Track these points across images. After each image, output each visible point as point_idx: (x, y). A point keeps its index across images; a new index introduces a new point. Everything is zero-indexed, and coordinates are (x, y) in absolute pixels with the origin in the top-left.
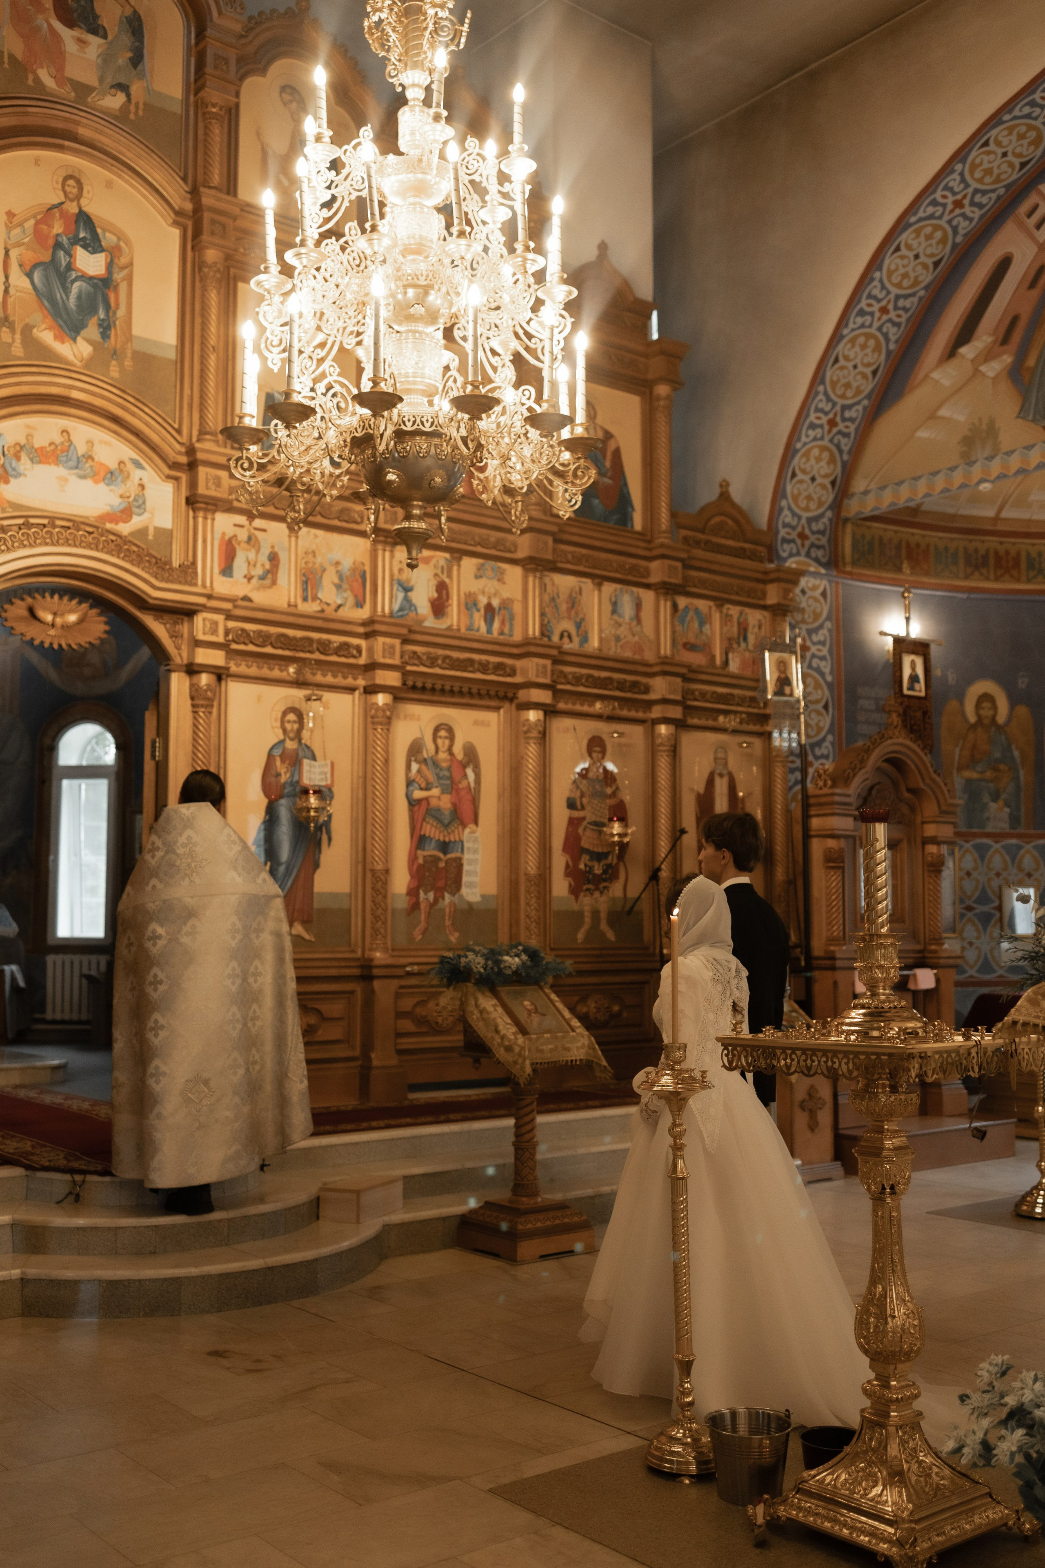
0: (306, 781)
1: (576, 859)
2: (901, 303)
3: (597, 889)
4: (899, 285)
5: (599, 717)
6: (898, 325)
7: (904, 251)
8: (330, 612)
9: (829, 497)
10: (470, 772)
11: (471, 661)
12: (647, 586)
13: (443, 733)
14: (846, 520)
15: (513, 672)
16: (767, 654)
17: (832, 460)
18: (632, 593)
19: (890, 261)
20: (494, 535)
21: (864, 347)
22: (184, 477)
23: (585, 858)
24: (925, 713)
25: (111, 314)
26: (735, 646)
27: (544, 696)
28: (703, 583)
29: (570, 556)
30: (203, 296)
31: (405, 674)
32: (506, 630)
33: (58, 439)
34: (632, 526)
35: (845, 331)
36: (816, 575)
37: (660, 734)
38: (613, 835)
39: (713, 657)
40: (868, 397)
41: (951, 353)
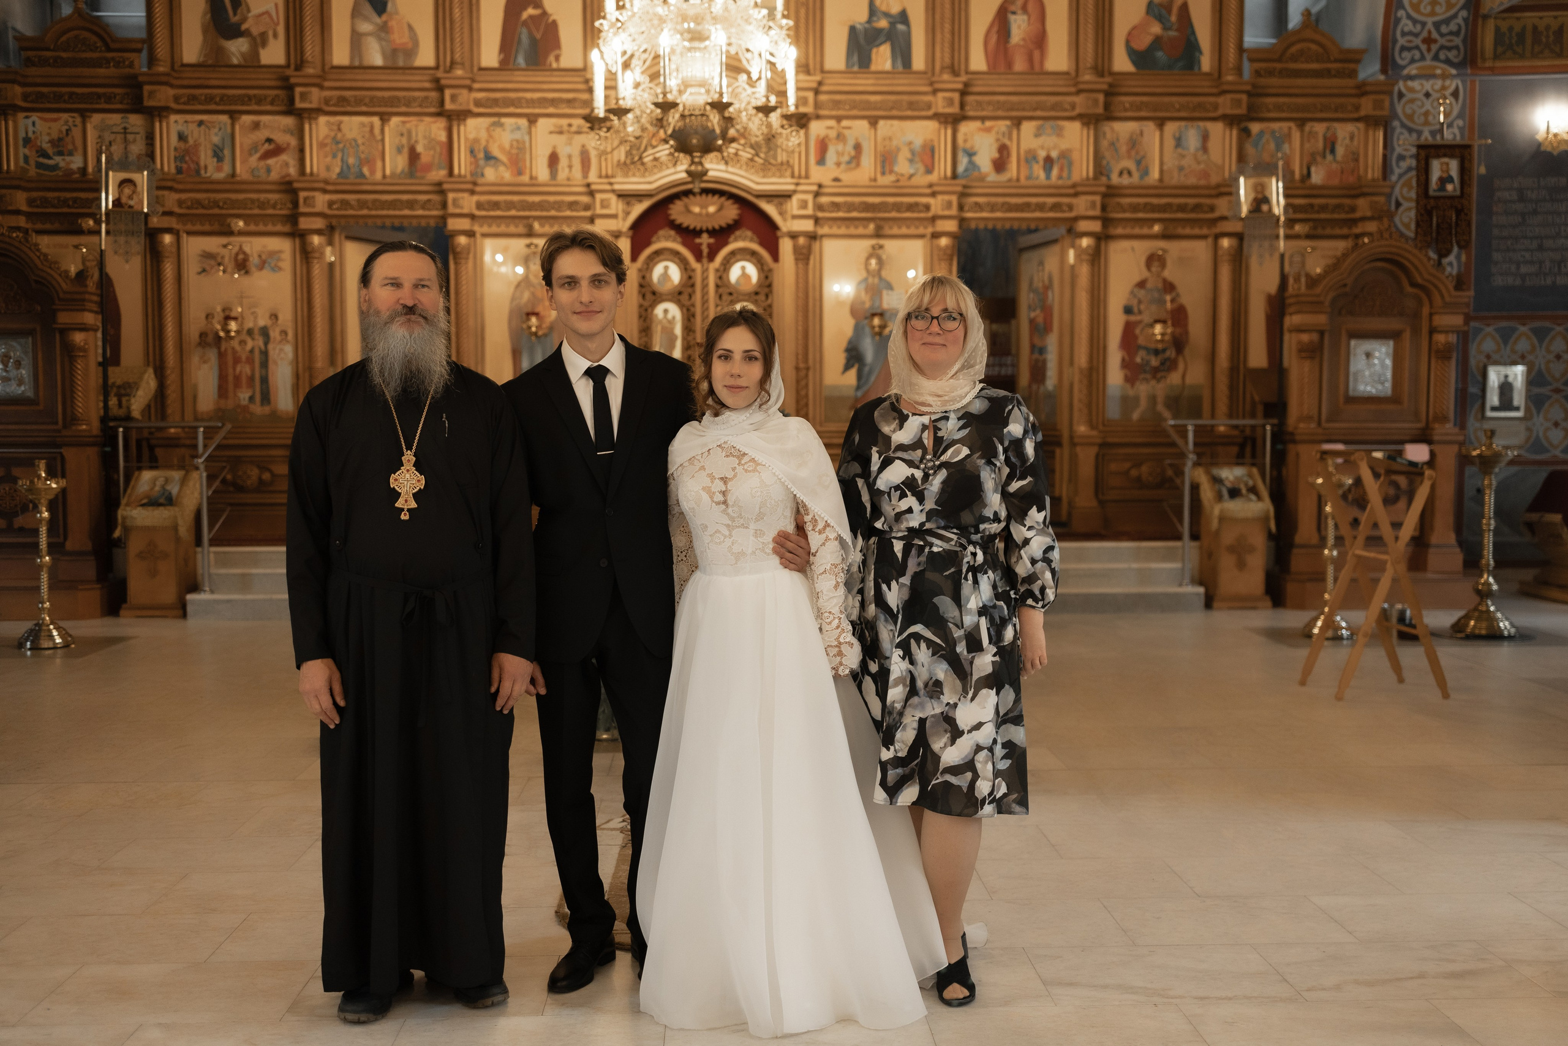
0: (885, 306)
1: (1131, 355)
3: (1154, 377)
5: (1156, 237)
8: (903, 181)
11: (1028, 204)
12: (1214, 119)
15: (1068, 209)
18: (1198, 127)
20: (1052, 100)
23: (1142, 354)
26: (1319, 159)
29: (1127, 105)
32: (1065, 174)
34: (1200, 68)
37: (1222, 248)
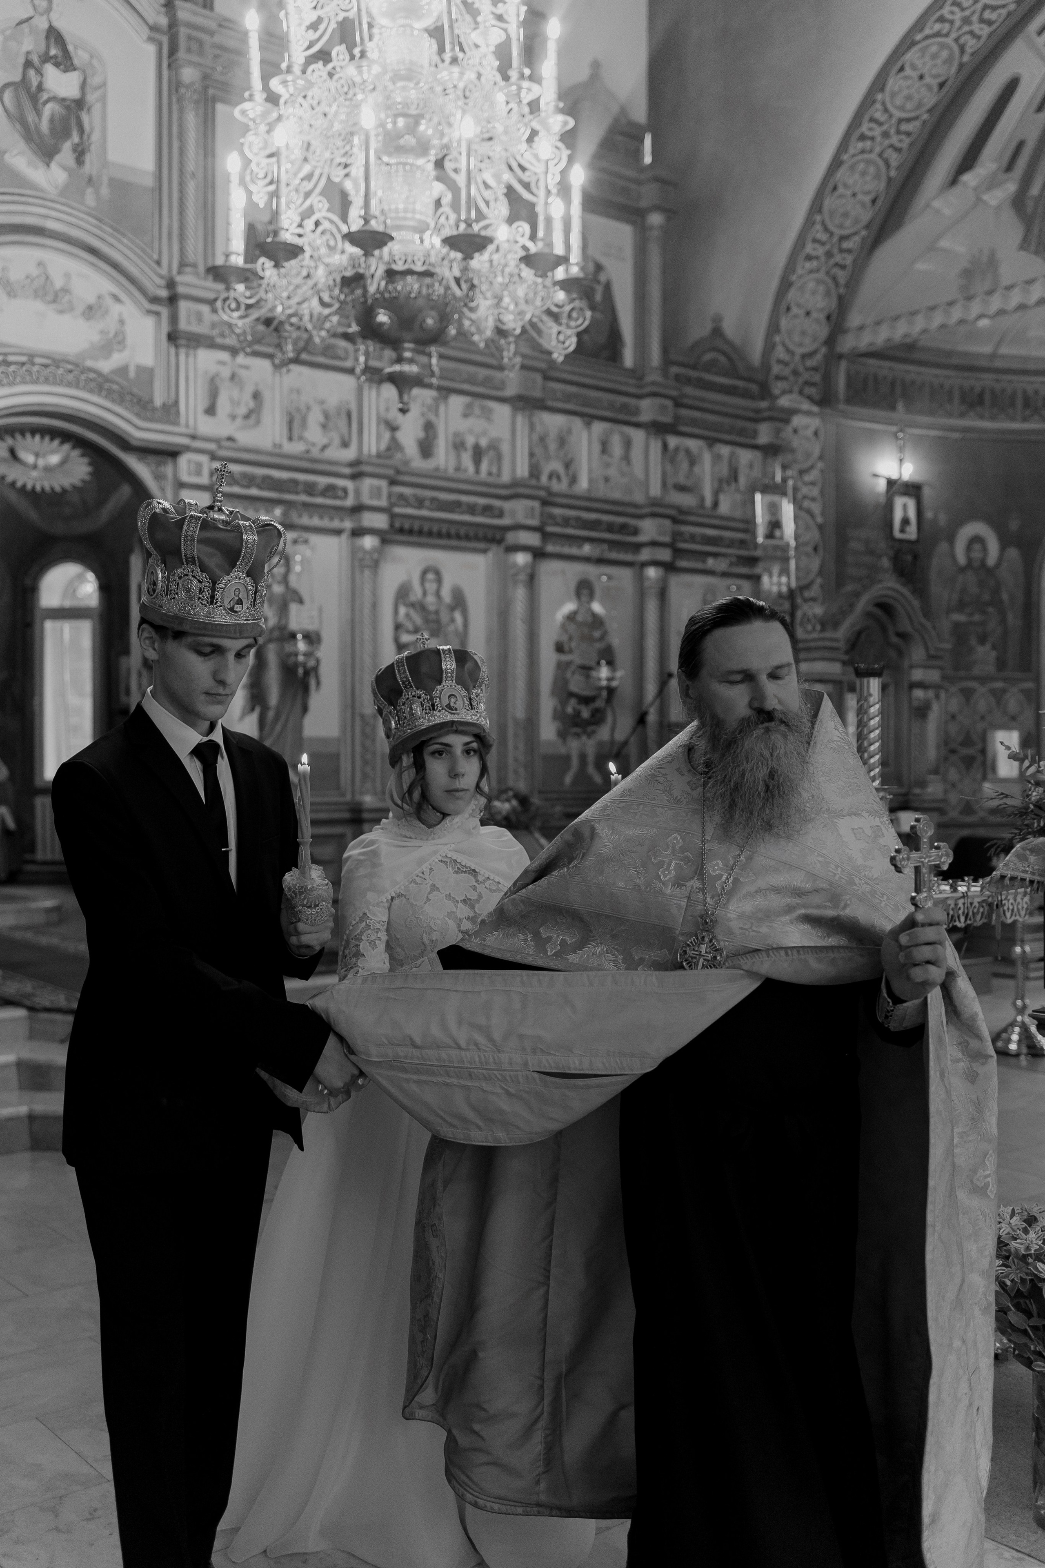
0: (293, 625)
1: (564, 703)
2: (904, 127)
3: (584, 732)
4: (901, 108)
5: (587, 560)
6: (899, 150)
7: (908, 71)
8: (315, 453)
9: (823, 332)
10: (458, 616)
11: (458, 504)
12: (637, 425)
13: (430, 576)
14: (840, 357)
15: (501, 514)
16: (758, 497)
17: (828, 294)
18: (622, 431)
19: (893, 83)
20: (482, 373)
21: (863, 174)
22: (165, 312)
23: (573, 702)
24: (916, 557)
25: (85, 137)
26: (725, 486)
27: (532, 539)
28: (694, 422)
29: (559, 394)
30: (180, 119)
31: (393, 517)
32: (494, 471)
33: (34, 272)
34: (623, 363)
35: (845, 157)
36: (808, 413)
37: (648, 579)
38: (600, 679)
39: (703, 499)
40: (867, 227)
41: (954, 181)
